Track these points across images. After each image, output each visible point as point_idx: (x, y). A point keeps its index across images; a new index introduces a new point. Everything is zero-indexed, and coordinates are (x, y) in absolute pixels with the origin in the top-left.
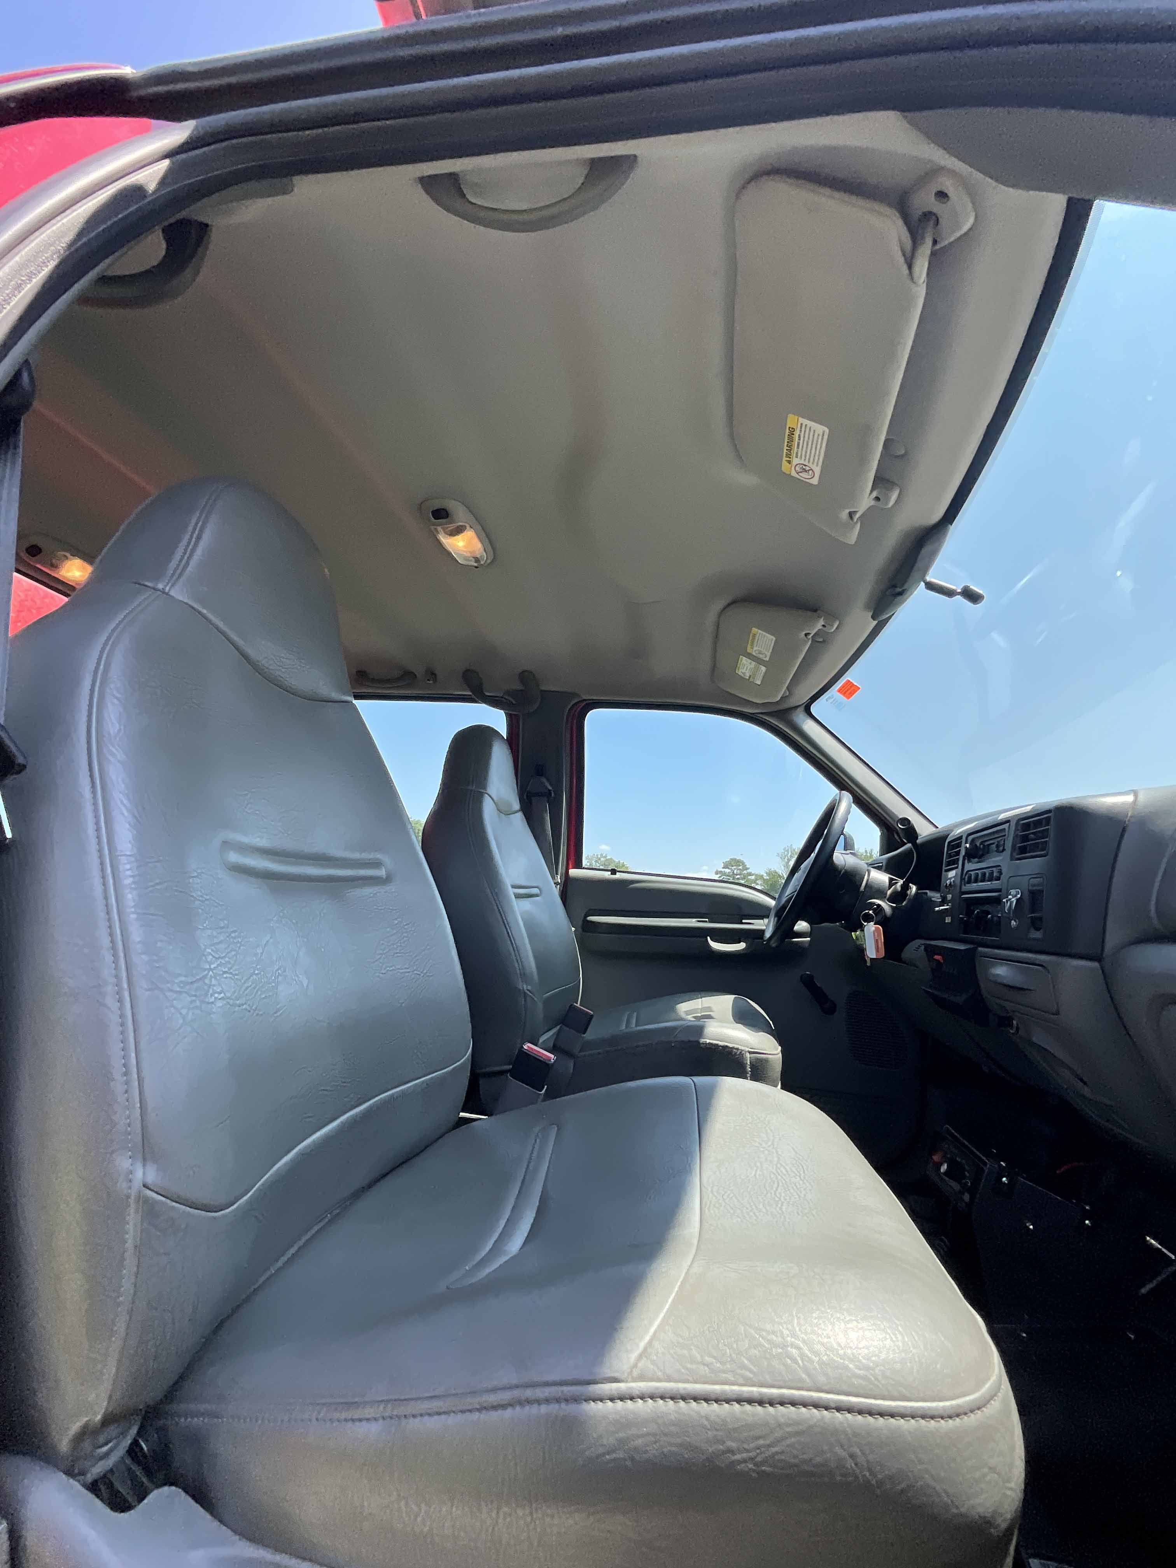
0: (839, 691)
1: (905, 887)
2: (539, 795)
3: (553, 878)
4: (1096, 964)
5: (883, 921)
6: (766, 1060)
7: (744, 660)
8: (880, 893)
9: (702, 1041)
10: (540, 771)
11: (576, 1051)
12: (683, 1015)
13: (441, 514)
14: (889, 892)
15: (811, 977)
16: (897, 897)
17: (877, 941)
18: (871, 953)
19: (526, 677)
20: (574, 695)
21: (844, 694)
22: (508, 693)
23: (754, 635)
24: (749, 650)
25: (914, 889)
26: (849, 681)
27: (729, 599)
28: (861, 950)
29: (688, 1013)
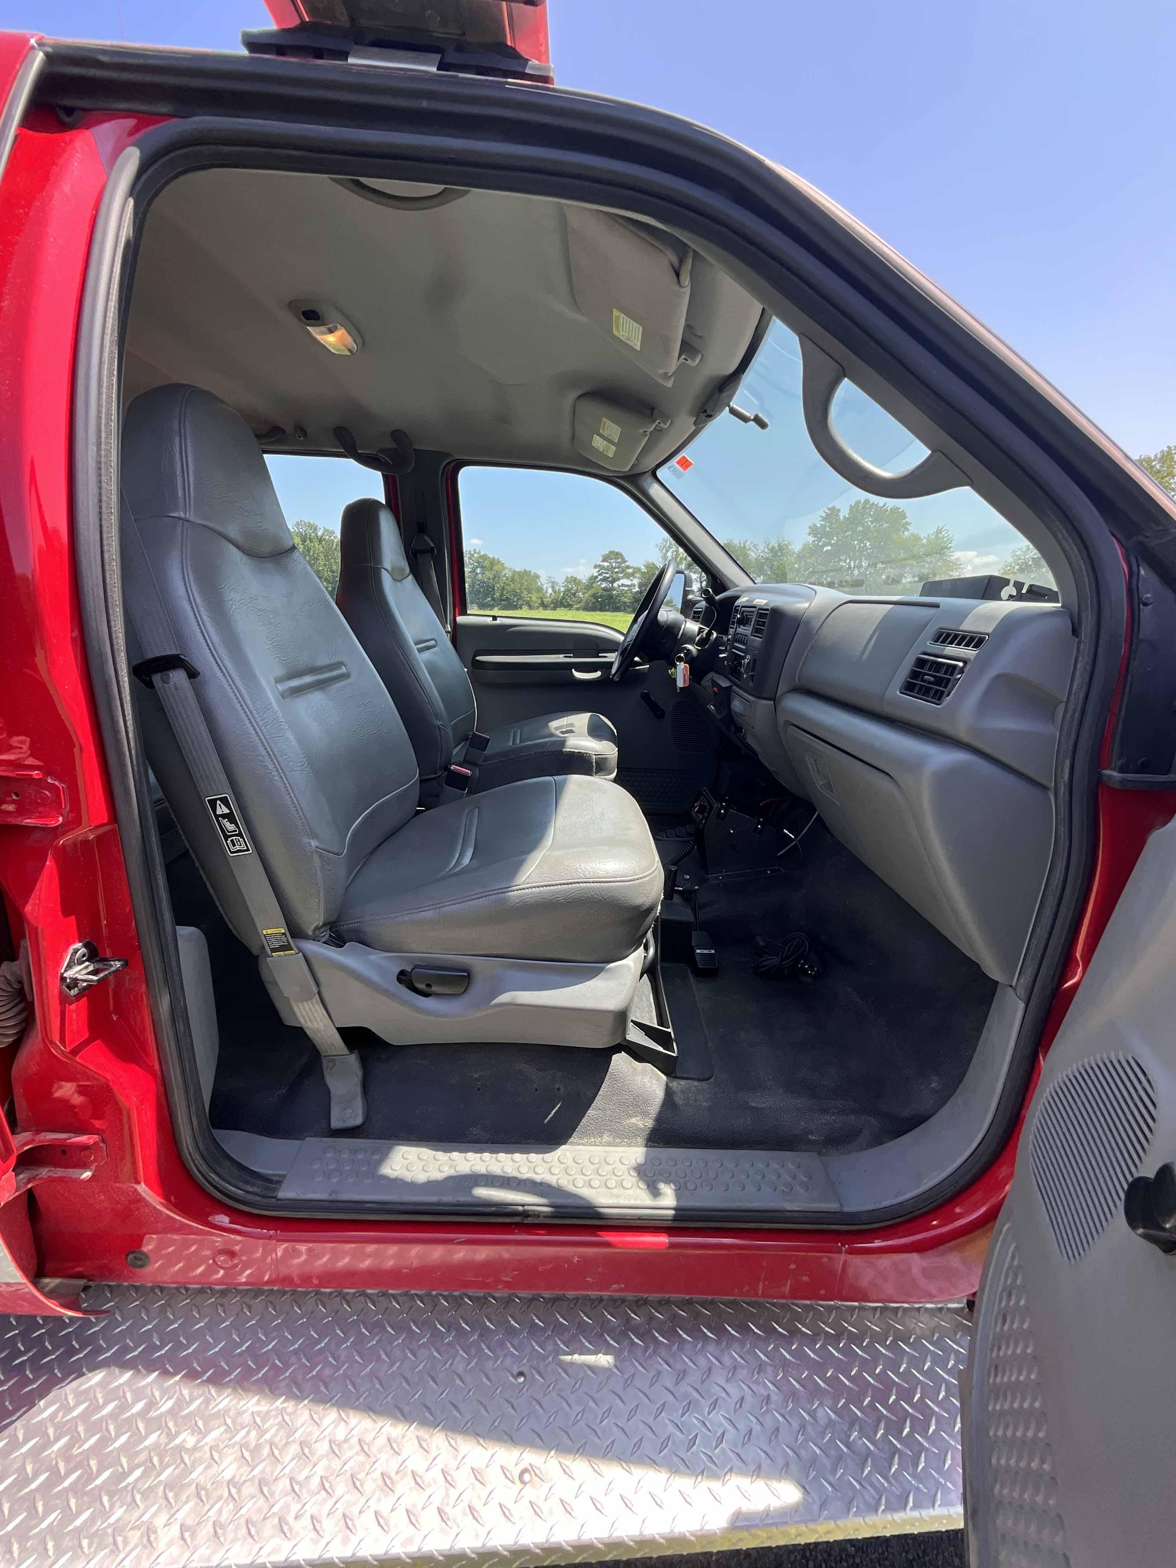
0: (678, 462)
1: (709, 634)
2: (423, 552)
3: (444, 628)
4: (772, 703)
5: (690, 660)
6: (606, 759)
7: (596, 437)
8: (690, 639)
9: (564, 750)
10: (422, 529)
11: (480, 762)
12: (553, 731)
13: (312, 316)
14: (697, 638)
15: (647, 695)
16: (703, 642)
17: (684, 675)
18: (680, 684)
19: (397, 435)
20: (448, 455)
21: (682, 466)
22: (381, 451)
23: (605, 423)
24: (601, 431)
25: (715, 635)
26: (684, 457)
27: (581, 392)
28: (675, 680)
29: (556, 729)
